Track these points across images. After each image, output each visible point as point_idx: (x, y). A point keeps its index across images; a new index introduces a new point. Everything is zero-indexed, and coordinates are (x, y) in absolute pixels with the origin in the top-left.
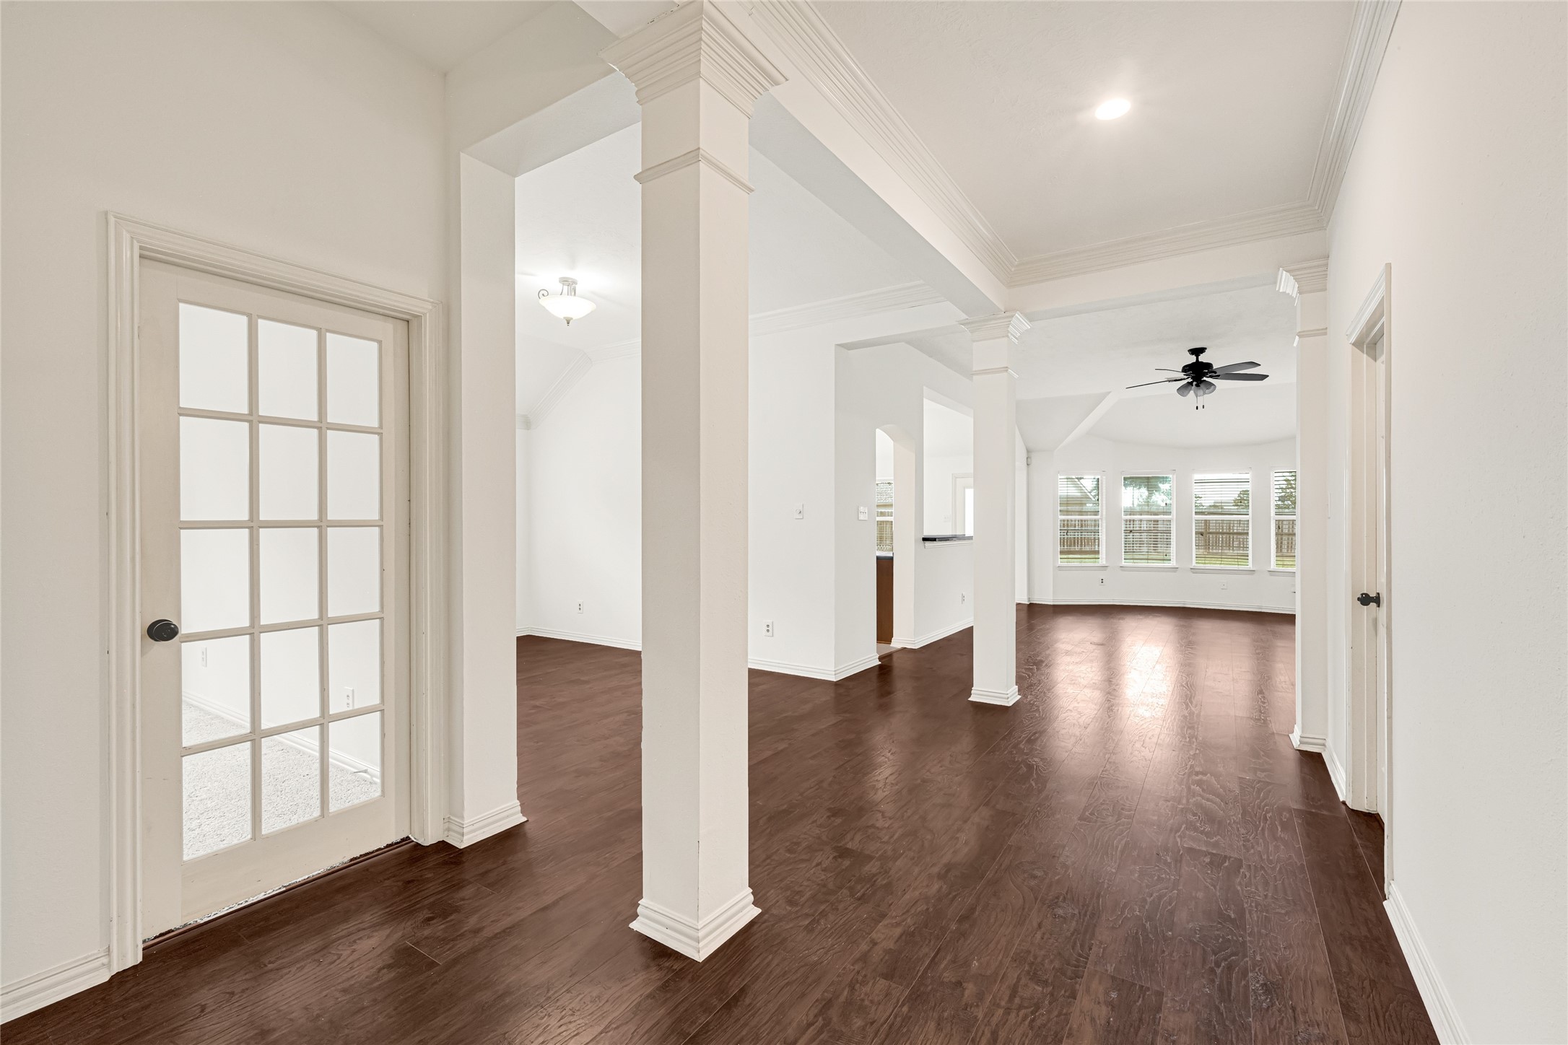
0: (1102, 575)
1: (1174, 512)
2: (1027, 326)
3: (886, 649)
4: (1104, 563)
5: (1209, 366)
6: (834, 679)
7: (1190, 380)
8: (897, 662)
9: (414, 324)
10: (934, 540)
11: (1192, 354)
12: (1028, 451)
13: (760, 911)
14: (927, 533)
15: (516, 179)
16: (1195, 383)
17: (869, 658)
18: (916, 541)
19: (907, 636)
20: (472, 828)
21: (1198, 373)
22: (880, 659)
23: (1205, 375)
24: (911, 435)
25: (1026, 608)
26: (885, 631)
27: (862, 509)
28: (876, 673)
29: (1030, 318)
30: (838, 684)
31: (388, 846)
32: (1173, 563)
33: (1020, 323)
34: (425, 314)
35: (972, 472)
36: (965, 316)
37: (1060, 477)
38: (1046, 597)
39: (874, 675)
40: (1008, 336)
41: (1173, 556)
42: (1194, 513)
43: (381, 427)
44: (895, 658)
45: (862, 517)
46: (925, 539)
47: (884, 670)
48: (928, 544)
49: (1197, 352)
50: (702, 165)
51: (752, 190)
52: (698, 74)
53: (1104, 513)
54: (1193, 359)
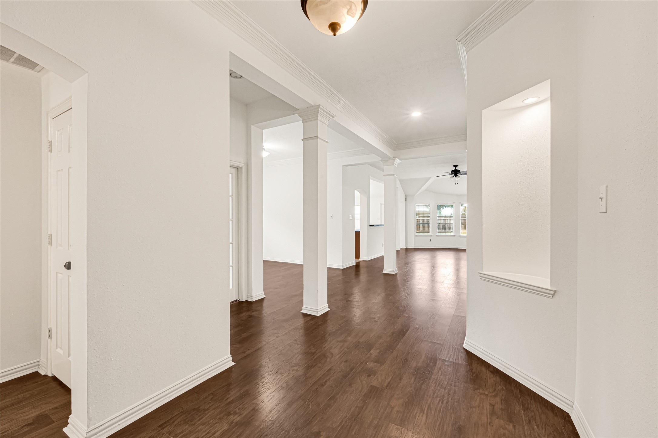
0: (430, 238)
1: (454, 217)
2: (400, 161)
3: (358, 261)
4: (431, 234)
5: (459, 171)
6: (342, 268)
7: (453, 175)
8: (361, 264)
9: (239, 169)
10: (373, 226)
11: (454, 167)
12: (406, 196)
13: (330, 309)
14: (371, 224)
15: (263, 130)
16: (455, 176)
17: (353, 262)
18: (367, 226)
19: (364, 257)
20: (255, 297)
21: (456, 172)
22: (356, 263)
23: (458, 173)
24: (366, 192)
25: (405, 249)
26: (357, 256)
27: (350, 216)
28: (355, 266)
29: (401, 160)
30: (343, 269)
31: (233, 301)
32: (453, 234)
33: (397, 161)
34: (243, 167)
36: (381, 159)
37: (416, 205)
38: (412, 246)
39: (354, 268)
40: (394, 165)
41: (454, 232)
42: (460, 217)
43: (232, 195)
44: (361, 263)
45: (350, 218)
46: (370, 226)
47: (357, 266)
48: (371, 227)
49: (456, 166)
50: (319, 140)
51: (328, 142)
52: (318, 119)
53: (431, 217)
54: (454, 168)
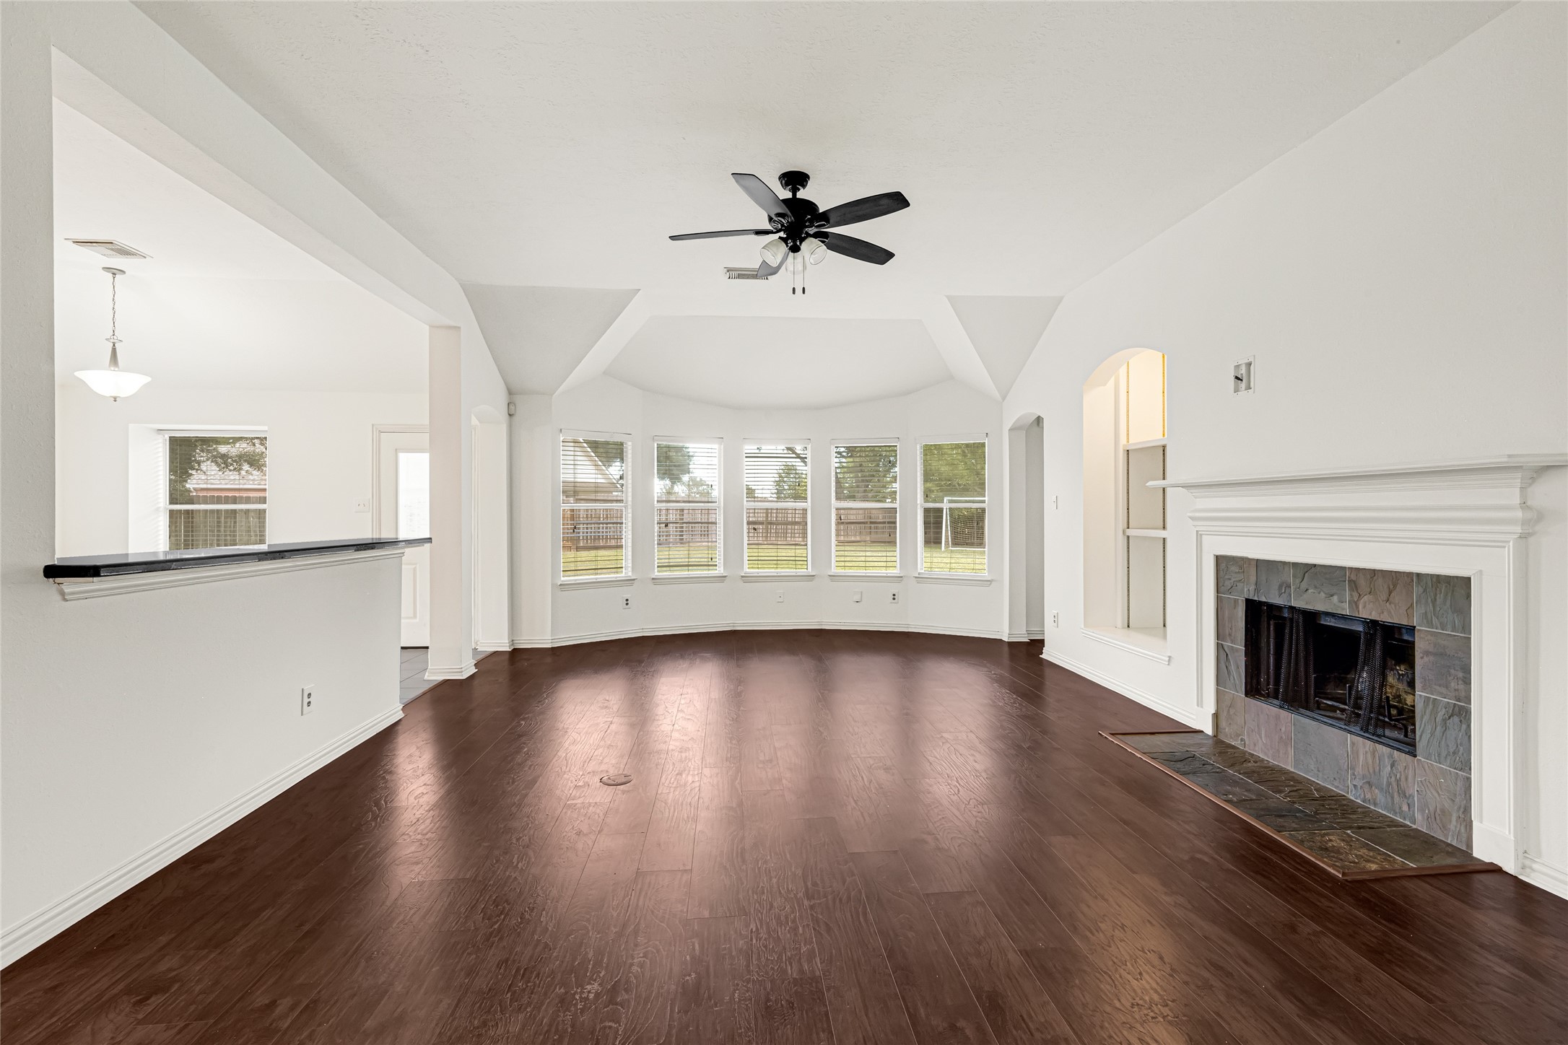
1: (721, 499)
4: (630, 574)
7: (784, 236)
11: (789, 184)
12: (511, 394)
16: (791, 243)
32: (720, 570)
35: (427, 422)
41: (721, 562)
49: (795, 179)
